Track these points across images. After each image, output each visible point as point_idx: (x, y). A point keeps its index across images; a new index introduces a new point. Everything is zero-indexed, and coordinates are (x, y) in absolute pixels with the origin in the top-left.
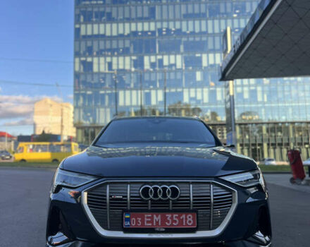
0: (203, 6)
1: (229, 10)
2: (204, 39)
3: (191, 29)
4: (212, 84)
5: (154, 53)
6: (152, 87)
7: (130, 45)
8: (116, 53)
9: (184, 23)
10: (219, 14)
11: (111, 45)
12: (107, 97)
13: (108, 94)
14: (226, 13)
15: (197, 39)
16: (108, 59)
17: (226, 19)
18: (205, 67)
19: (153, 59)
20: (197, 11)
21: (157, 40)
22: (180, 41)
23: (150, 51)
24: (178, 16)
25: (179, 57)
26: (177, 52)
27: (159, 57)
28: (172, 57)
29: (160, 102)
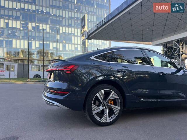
0: (61, 3)
1: (73, 8)
2: (61, 19)
3: (54, 13)
4: (64, 42)
5: (34, 22)
6: (32, 39)
7: (20, 15)
8: (11, 18)
9: (51, 10)
10: (68, 8)
11: (8, 13)
12: (4, 42)
13: (5, 40)
14: (71, 9)
15: (58, 19)
16: (6, 21)
17: (71, 12)
18: (61, 33)
19: (34, 25)
20: (58, 5)
21: (36, 15)
22: (49, 18)
23: (32, 20)
24: (48, 5)
25: (48, 26)
26: (47, 23)
27: (37, 24)
28: (44, 26)
29: (37, 48)
